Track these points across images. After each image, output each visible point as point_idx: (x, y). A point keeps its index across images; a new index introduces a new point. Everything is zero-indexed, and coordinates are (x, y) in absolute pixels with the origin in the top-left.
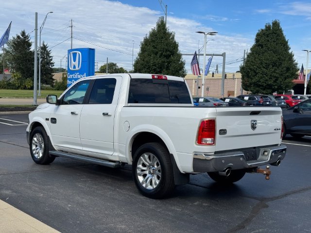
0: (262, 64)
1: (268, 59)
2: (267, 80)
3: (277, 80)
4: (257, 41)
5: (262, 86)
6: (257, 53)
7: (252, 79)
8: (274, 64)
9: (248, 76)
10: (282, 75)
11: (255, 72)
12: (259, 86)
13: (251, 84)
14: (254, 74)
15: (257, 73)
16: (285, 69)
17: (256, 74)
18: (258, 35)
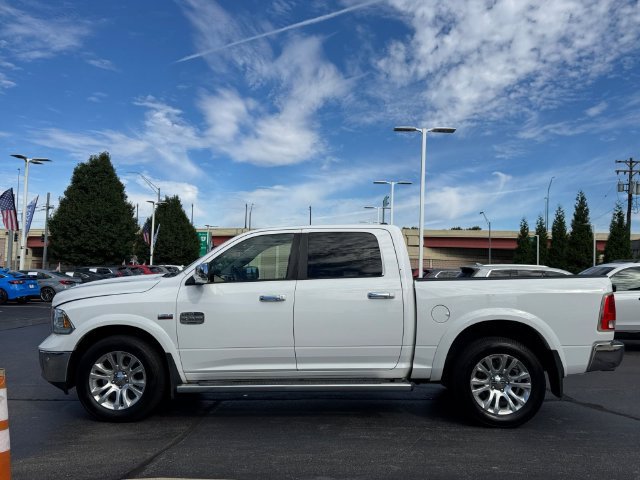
0: (88, 217)
1: (98, 211)
2: (98, 243)
3: (113, 243)
4: (76, 180)
5: (91, 251)
6: (78, 200)
7: (72, 240)
8: (109, 219)
9: (65, 236)
10: (120, 235)
11: (77, 229)
12: (84, 252)
13: (69, 248)
14: (76, 232)
15: (82, 231)
16: (125, 227)
17: (80, 232)
18: (77, 172)
